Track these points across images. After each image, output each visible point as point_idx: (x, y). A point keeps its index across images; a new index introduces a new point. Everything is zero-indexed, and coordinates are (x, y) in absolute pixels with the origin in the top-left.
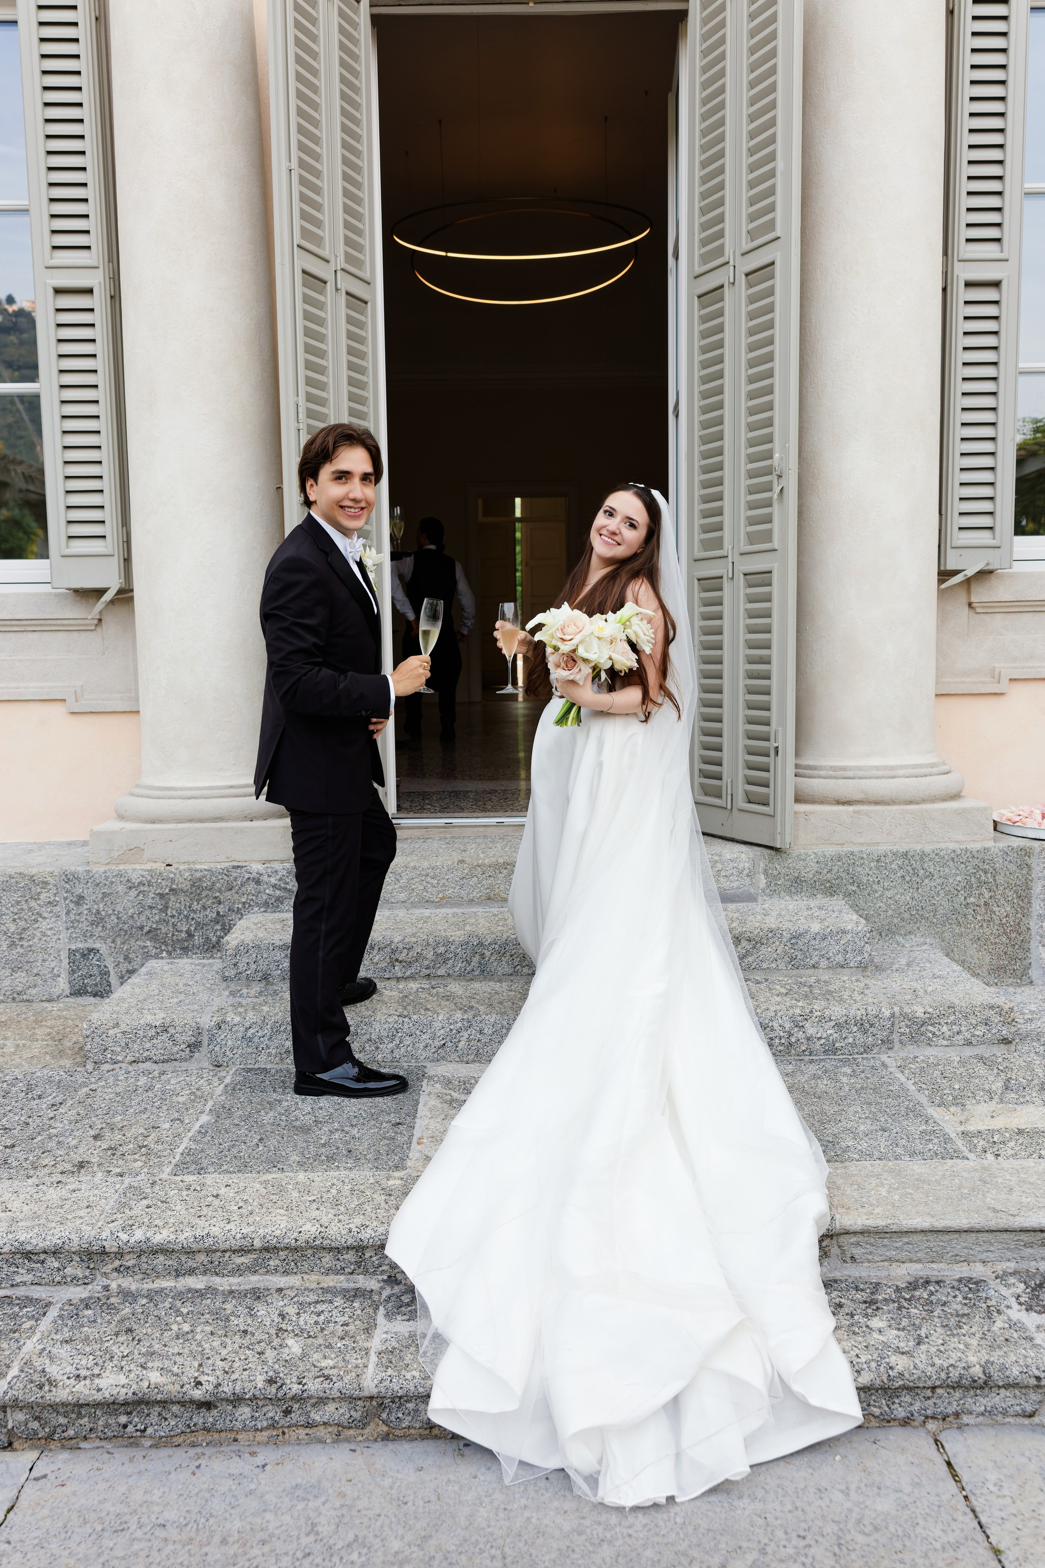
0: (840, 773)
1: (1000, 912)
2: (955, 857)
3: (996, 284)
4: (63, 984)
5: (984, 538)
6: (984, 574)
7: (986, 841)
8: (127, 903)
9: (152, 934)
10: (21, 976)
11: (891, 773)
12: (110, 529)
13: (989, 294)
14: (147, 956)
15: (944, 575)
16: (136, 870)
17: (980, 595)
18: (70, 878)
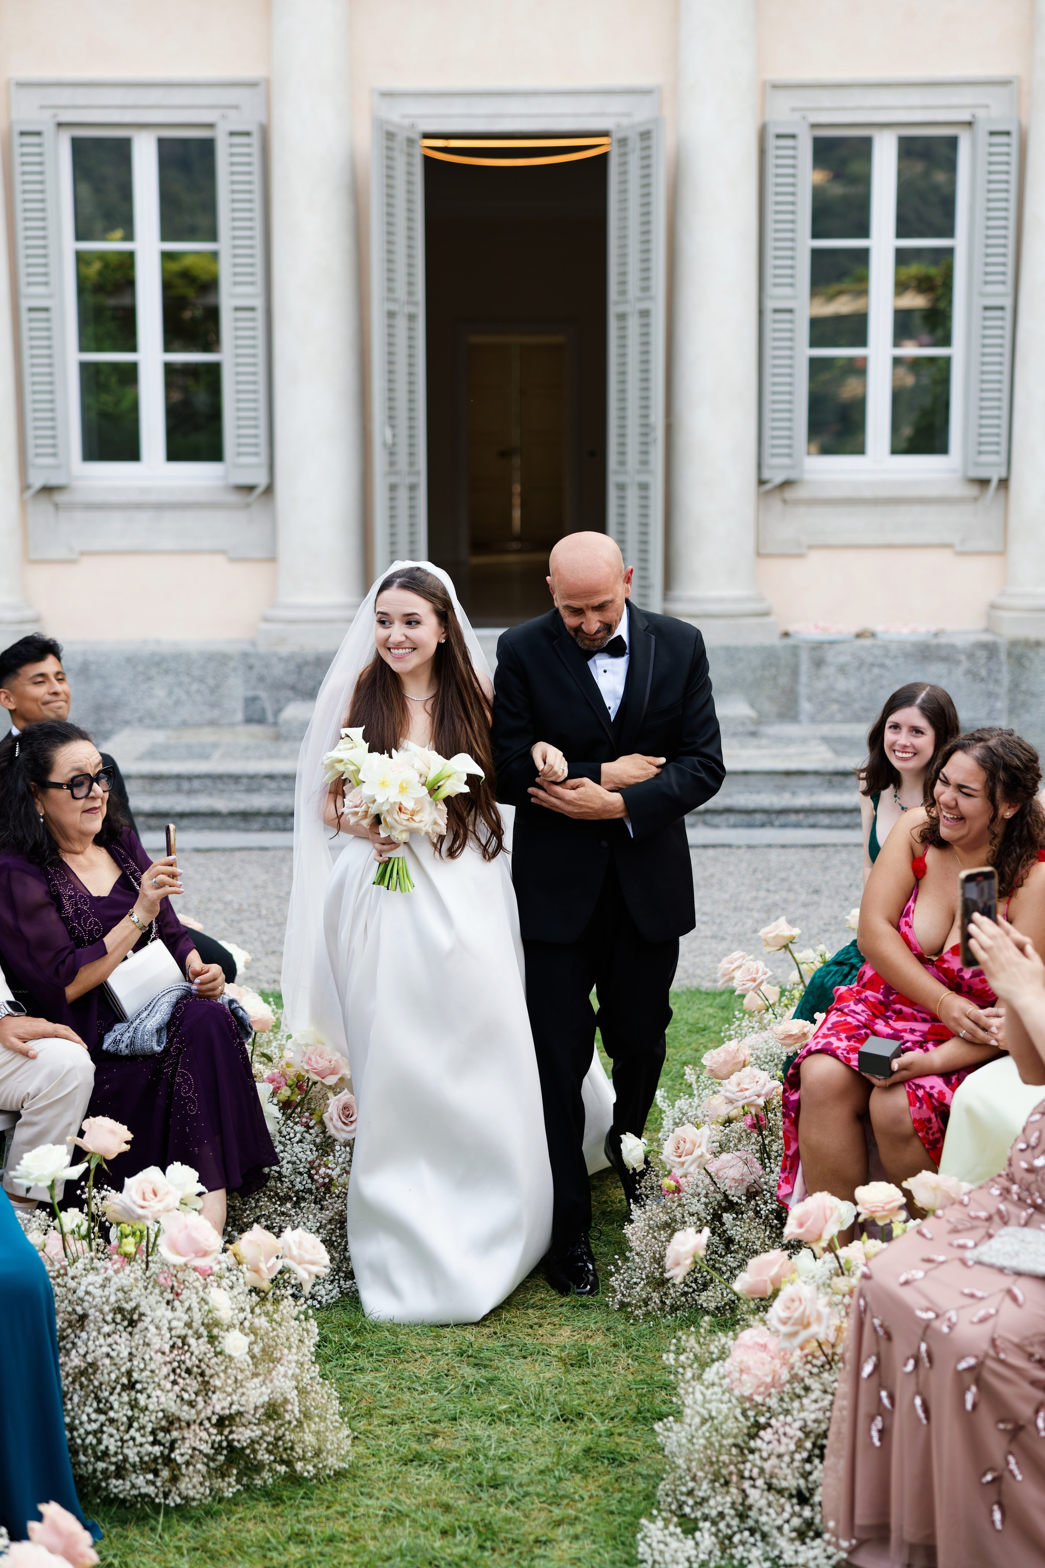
0: (693, 600)
1: (783, 680)
2: (756, 650)
3: (790, 311)
4: (239, 716)
5: (786, 461)
6: (787, 484)
7: (774, 640)
8: (278, 670)
9: (293, 688)
10: (216, 713)
11: (721, 600)
12: (263, 449)
13: (787, 316)
14: (288, 700)
15: (761, 482)
16: (284, 650)
17: (789, 494)
18: (245, 655)
